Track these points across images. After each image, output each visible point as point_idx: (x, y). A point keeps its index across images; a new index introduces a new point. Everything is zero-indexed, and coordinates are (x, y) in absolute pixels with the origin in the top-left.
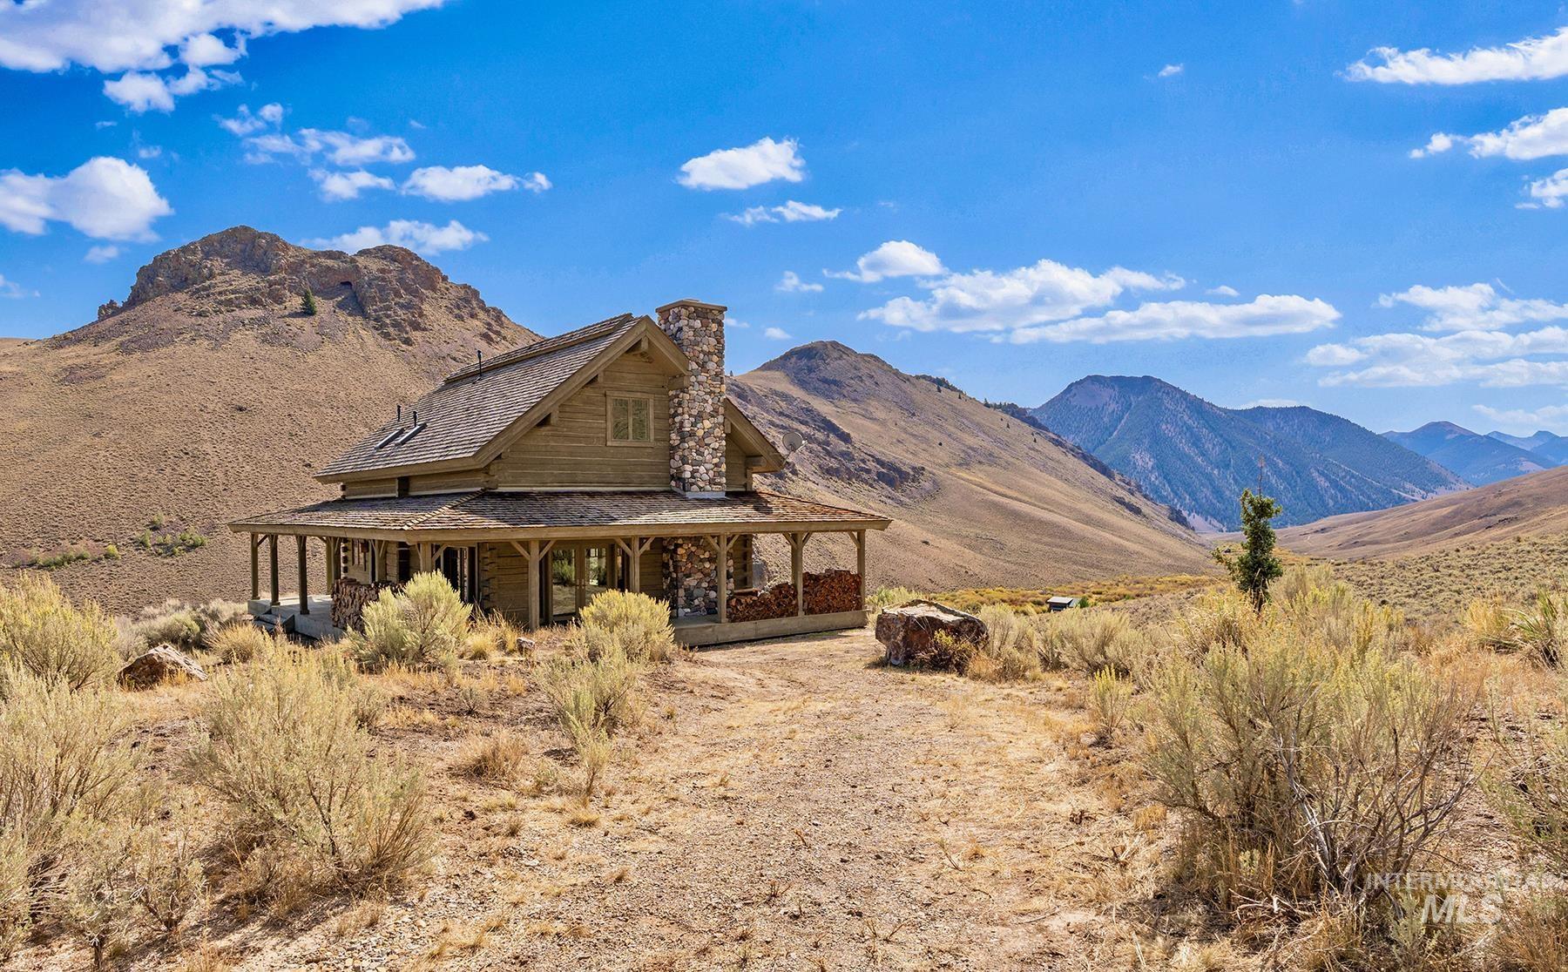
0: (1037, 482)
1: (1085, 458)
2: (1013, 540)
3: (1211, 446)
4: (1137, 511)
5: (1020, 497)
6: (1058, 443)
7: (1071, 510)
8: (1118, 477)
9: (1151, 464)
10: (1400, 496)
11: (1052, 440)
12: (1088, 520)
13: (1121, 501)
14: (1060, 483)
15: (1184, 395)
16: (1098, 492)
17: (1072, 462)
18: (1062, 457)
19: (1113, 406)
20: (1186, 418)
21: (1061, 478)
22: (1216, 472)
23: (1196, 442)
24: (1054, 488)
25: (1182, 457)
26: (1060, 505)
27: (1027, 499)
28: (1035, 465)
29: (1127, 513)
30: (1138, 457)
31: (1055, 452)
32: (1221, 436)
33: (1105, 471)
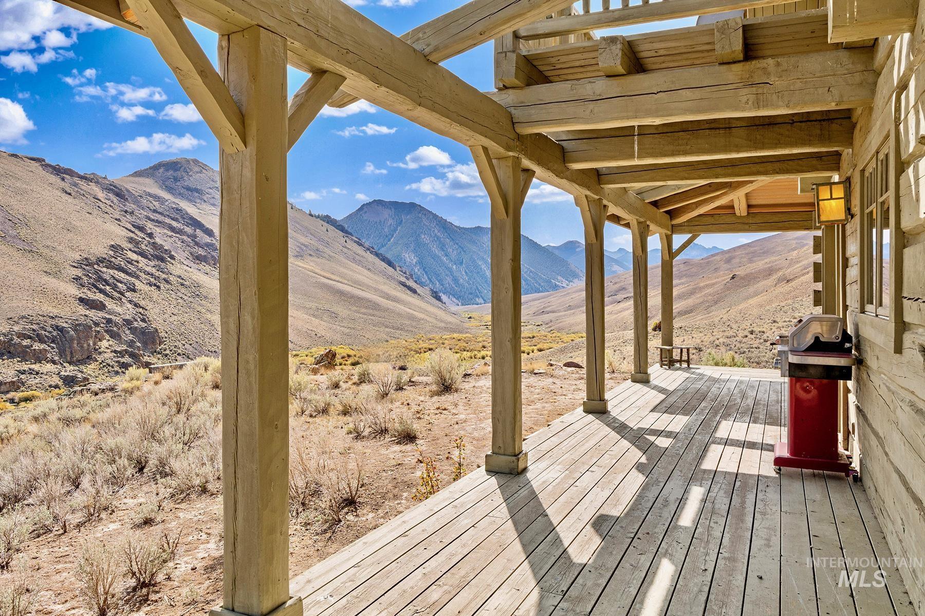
0: (352, 270)
1: (377, 255)
2: (342, 310)
3: (451, 250)
4: (414, 291)
5: (341, 280)
6: (360, 245)
7: (376, 290)
8: (398, 269)
9: (415, 260)
10: (556, 284)
11: (355, 242)
12: (388, 297)
13: (404, 285)
14: (366, 272)
15: (435, 216)
16: (390, 278)
17: (371, 258)
18: (363, 253)
19: (390, 221)
20: (436, 231)
21: (365, 267)
22: (454, 267)
23: (442, 247)
24: (363, 275)
25: (435, 257)
26: (368, 287)
27: (346, 282)
28: (347, 258)
29: (408, 292)
30: (407, 256)
31: (360, 250)
32: (457, 244)
33: (390, 264)
